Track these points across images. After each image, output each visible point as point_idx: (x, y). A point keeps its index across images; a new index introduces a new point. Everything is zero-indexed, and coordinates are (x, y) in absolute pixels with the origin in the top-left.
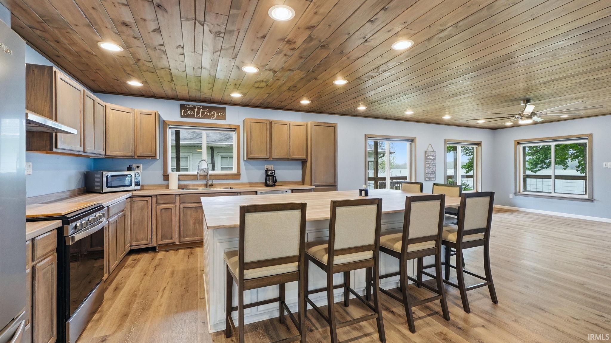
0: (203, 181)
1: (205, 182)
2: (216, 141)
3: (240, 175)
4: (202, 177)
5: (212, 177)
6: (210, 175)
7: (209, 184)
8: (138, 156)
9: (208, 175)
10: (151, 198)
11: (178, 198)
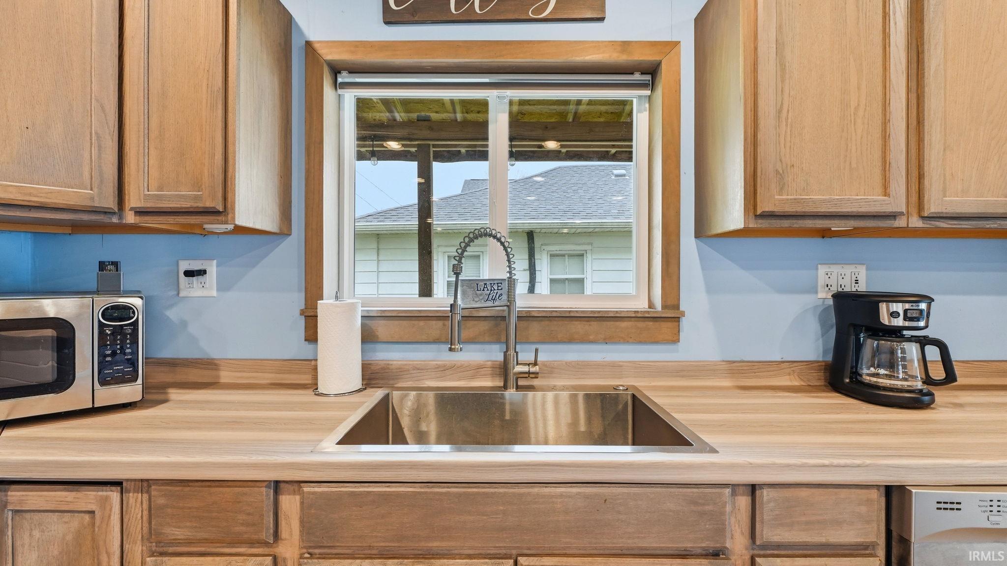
0: (487, 347)
1: (495, 353)
2: (540, 217)
3: (677, 319)
4: (484, 326)
5: (535, 328)
6: (520, 318)
7: (519, 369)
8: (139, 212)
9: (513, 320)
10: (114, 495)
11: (290, 504)
